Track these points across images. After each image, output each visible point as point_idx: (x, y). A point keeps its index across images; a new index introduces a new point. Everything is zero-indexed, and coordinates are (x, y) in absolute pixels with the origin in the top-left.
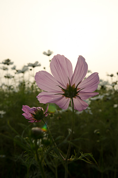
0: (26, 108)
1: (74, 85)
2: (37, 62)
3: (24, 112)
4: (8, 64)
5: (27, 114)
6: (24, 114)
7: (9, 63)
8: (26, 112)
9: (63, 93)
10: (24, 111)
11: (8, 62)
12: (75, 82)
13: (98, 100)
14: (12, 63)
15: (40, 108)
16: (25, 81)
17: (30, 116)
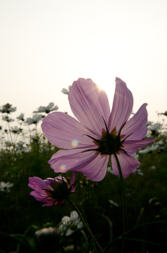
0: (35, 181)
1: (115, 129)
2: (52, 104)
3: (33, 190)
4: (8, 112)
5: (38, 193)
6: (33, 193)
7: (9, 109)
8: (37, 189)
9: (97, 147)
10: (32, 187)
11: (7, 109)
12: (116, 125)
13: (150, 152)
14: (14, 110)
15: (60, 178)
16: (39, 136)
17: (44, 195)
